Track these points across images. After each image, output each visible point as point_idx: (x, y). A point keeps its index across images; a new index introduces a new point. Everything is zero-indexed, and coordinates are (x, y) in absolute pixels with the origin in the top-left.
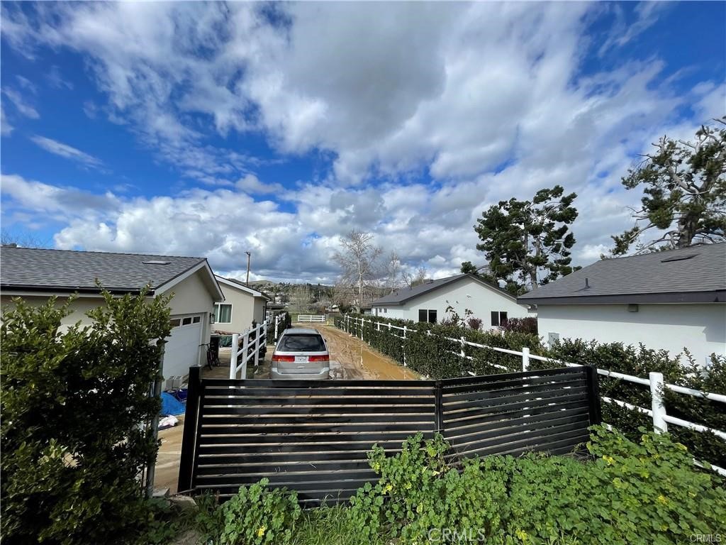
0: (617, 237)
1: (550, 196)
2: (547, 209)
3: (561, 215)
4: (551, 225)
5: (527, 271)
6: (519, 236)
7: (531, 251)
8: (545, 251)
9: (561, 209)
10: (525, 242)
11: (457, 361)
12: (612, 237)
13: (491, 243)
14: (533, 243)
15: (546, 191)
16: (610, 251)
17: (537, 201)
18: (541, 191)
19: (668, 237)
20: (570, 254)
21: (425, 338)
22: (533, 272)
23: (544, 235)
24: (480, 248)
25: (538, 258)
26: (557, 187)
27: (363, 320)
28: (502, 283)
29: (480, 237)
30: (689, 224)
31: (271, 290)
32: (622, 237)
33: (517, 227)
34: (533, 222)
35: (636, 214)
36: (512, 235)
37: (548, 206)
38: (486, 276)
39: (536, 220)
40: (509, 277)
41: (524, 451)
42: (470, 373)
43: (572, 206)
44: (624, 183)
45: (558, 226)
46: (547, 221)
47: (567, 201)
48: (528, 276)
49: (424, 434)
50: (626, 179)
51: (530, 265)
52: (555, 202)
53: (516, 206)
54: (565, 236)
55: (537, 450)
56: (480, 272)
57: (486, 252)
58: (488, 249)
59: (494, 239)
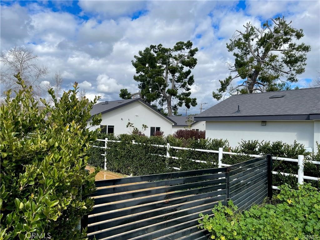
0: (222, 81)
1: (184, 47)
2: (181, 56)
3: (188, 62)
4: (182, 68)
5: (165, 99)
6: (162, 73)
7: (169, 86)
8: (176, 86)
9: (188, 58)
10: (166, 78)
11: (163, 161)
12: (219, 81)
13: (143, 76)
14: (171, 80)
15: (182, 43)
16: (217, 90)
17: (176, 49)
18: (179, 43)
19: (245, 84)
20: (190, 89)
22: (169, 100)
23: (177, 74)
24: (136, 78)
25: (173, 90)
26: (189, 42)
29: (136, 70)
30: (254, 77)
32: (224, 81)
34: (171, 64)
35: (230, 68)
37: (182, 54)
39: (174, 63)
42: (175, 168)
43: (195, 57)
44: (228, 47)
45: (186, 69)
46: (180, 65)
47: (192, 53)
48: (166, 103)
50: (228, 45)
51: (168, 95)
52: (186, 52)
54: (188, 77)
57: (140, 83)
58: (141, 81)
59: (146, 74)
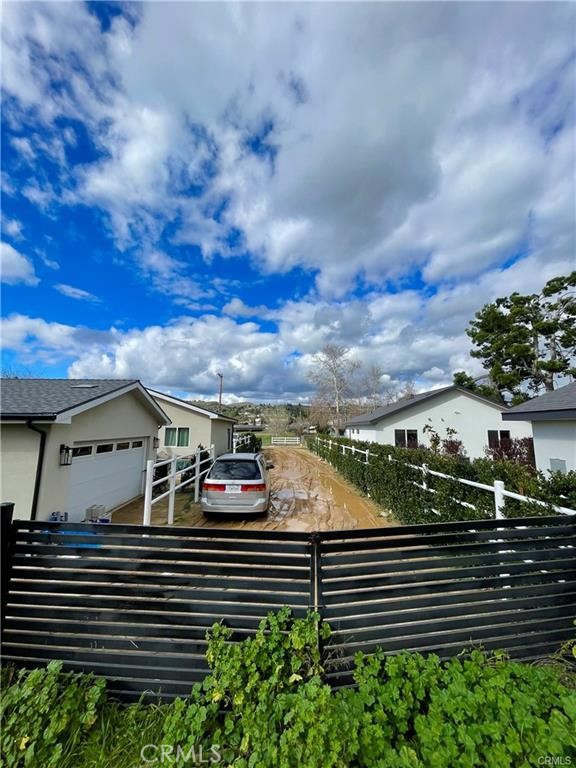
1: (565, 285)
2: (564, 302)
4: (570, 321)
5: (539, 379)
6: (525, 338)
7: (543, 356)
8: (564, 354)
10: (534, 345)
11: (418, 495)
13: (489, 349)
14: (546, 345)
15: (560, 280)
17: (548, 292)
18: (553, 281)
21: (385, 465)
22: (549, 380)
23: (560, 333)
24: (475, 354)
25: (554, 363)
27: (330, 442)
28: (507, 395)
29: (474, 342)
31: (252, 411)
33: (523, 327)
34: (545, 320)
36: (515, 337)
37: (564, 298)
38: (485, 388)
39: (548, 317)
40: (516, 388)
41: (467, 647)
42: (433, 510)
48: (542, 386)
49: (293, 610)
51: (544, 372)
53: (518, 301)
55: (489, 647)
56: (478, 383)
57: (483, 360)
58: (486, 356)
59: (492, 344)
